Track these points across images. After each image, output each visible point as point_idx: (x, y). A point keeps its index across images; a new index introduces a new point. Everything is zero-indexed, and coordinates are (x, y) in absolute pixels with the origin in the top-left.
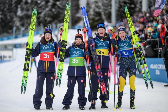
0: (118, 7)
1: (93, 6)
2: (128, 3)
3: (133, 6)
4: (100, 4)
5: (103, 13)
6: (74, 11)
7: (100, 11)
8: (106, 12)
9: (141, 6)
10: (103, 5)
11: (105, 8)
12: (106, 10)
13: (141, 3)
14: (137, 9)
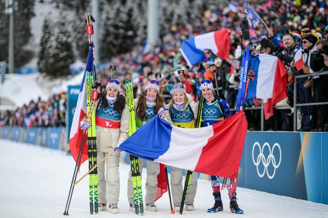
0: (103, 35)
1: (56, 31)
2: (122, 28)
3: (130, 33)
4: (69, 28)
5: (74, 45)
6: (20, 40)
7: (70, 40)
8: (81, 43)
9: (146, 33)
10: (75, 29)
11: (79, 36)
12: (80, 39)
13: (145, 27)
14: (138, 40)
